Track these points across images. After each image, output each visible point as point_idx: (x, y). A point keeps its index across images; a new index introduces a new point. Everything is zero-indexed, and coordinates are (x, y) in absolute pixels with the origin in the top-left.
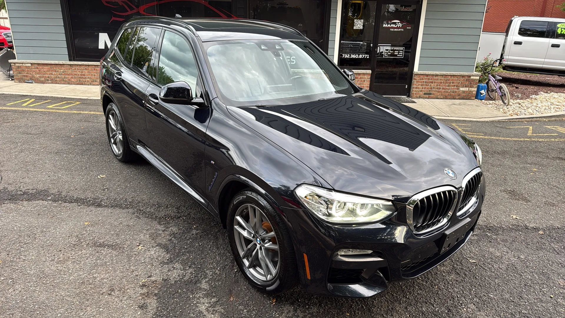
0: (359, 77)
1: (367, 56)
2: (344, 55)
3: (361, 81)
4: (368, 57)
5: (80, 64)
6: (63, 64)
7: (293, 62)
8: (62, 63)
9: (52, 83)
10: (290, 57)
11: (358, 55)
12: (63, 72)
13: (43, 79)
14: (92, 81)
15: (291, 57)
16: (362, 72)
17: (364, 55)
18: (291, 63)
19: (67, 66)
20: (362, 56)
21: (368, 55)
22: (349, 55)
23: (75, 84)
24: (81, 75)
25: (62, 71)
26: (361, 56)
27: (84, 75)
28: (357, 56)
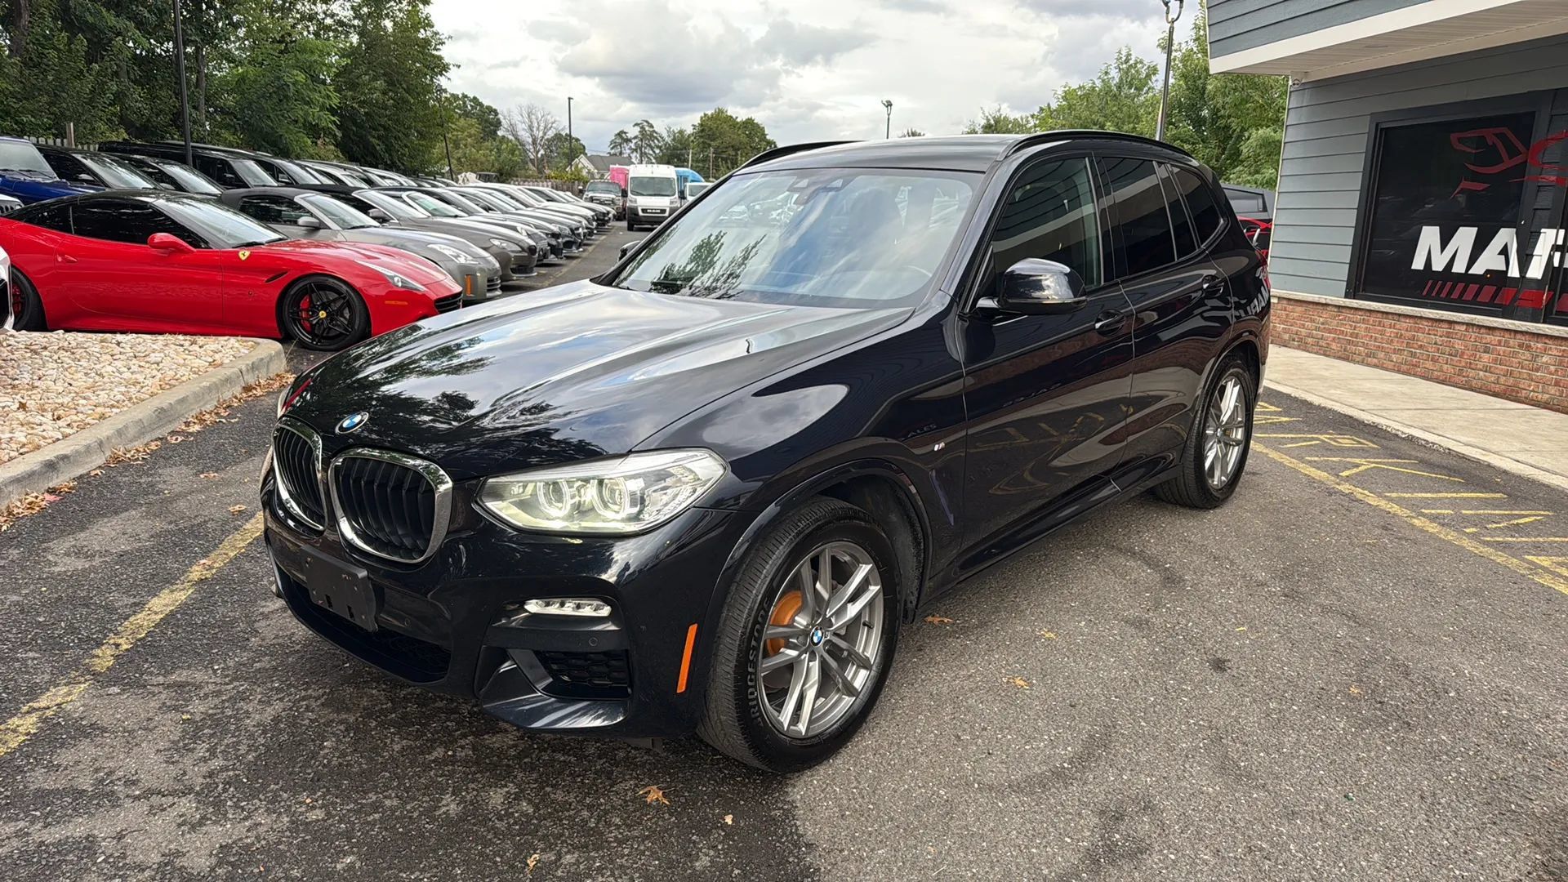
5: (1355, 306)
6: (1327, 305)
8: (1324, 302)
9: (1298, 348)
12: (1323, 324)
13: (1286, 336)
14: (1367, 355)
19: (1333, 309)
23: (1334, 357)
24: (1351, 335)
25: (1321, 319)
27: (1357, 336)
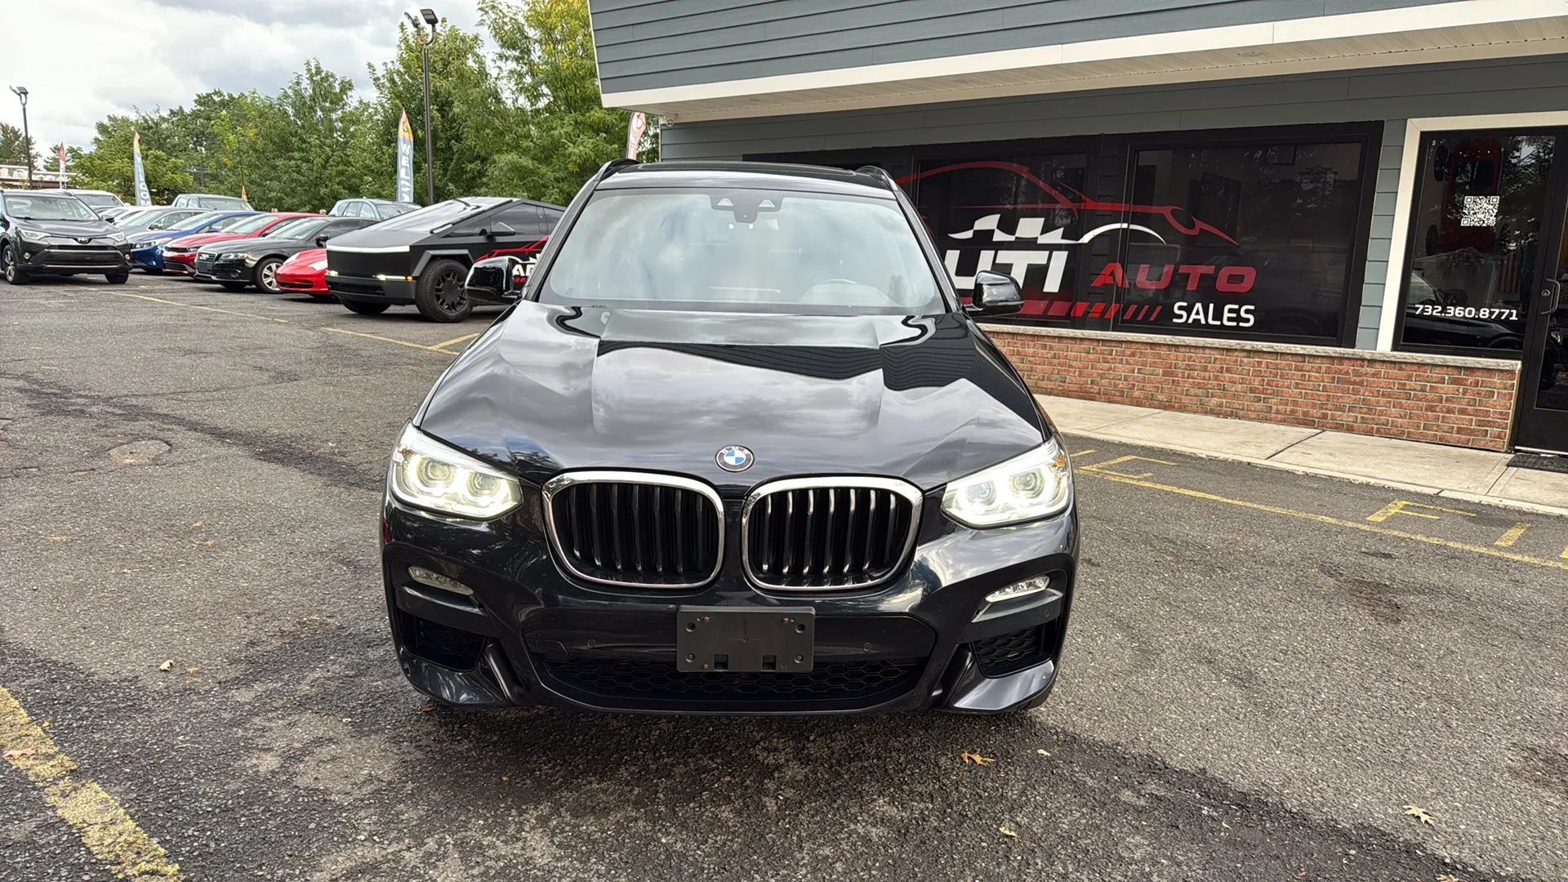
0: (1471, 379)
1: (1510, 314)
2: (1421, 307)
3: (1479, 394)
4: (1514, 318)
7: (1247, 320)
10: (1236, 307)
11: (1473, 310)
15: (1240, 308)
16: (1478, 363)
17: (1497, 311)
18: (1241, 324)
20: (1491, 313)
21: (1514, 312)
22: (1440, 308)
26: (1484, 313)
28: (1470, 312)
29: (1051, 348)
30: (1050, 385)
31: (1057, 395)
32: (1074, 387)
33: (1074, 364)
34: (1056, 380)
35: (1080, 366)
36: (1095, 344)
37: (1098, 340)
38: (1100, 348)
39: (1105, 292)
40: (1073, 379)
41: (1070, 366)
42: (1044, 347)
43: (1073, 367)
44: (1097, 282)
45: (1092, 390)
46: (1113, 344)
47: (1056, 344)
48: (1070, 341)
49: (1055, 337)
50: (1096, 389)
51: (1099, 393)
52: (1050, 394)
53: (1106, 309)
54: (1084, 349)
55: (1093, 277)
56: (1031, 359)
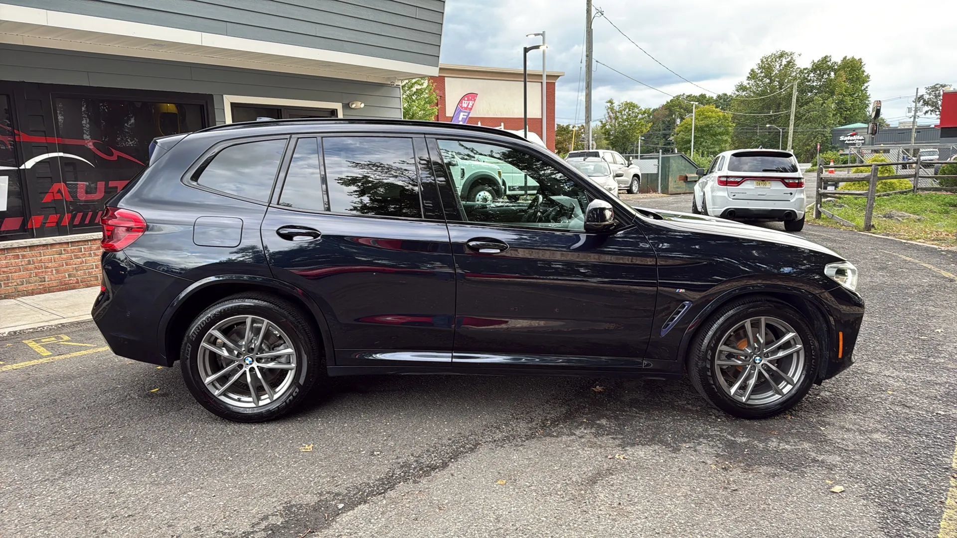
29: (24, 256)
30: (31, 287)
31: (40, 293)
32: (54, 283)
33: (50, 265)
34: (35, 282)
35: (56, 265)
36: (65, 246)
37: (68, 243)
38: (70, 248)
39: (56, 206)
40: (51, 278)
41: (47, 267)
42: (17, 257)
43: (49, 268)
44: (47, 198)
45: (71, 282)
46: (80, 244)
47: (27, 252)
48: (41, 248)
49: (26, 247)
50: (74, 280)
51: (77, 283)
52: (32, 294)
53: (61, 219)
54: (56, 252)
55: (42, 195)
56: (5, 270)
